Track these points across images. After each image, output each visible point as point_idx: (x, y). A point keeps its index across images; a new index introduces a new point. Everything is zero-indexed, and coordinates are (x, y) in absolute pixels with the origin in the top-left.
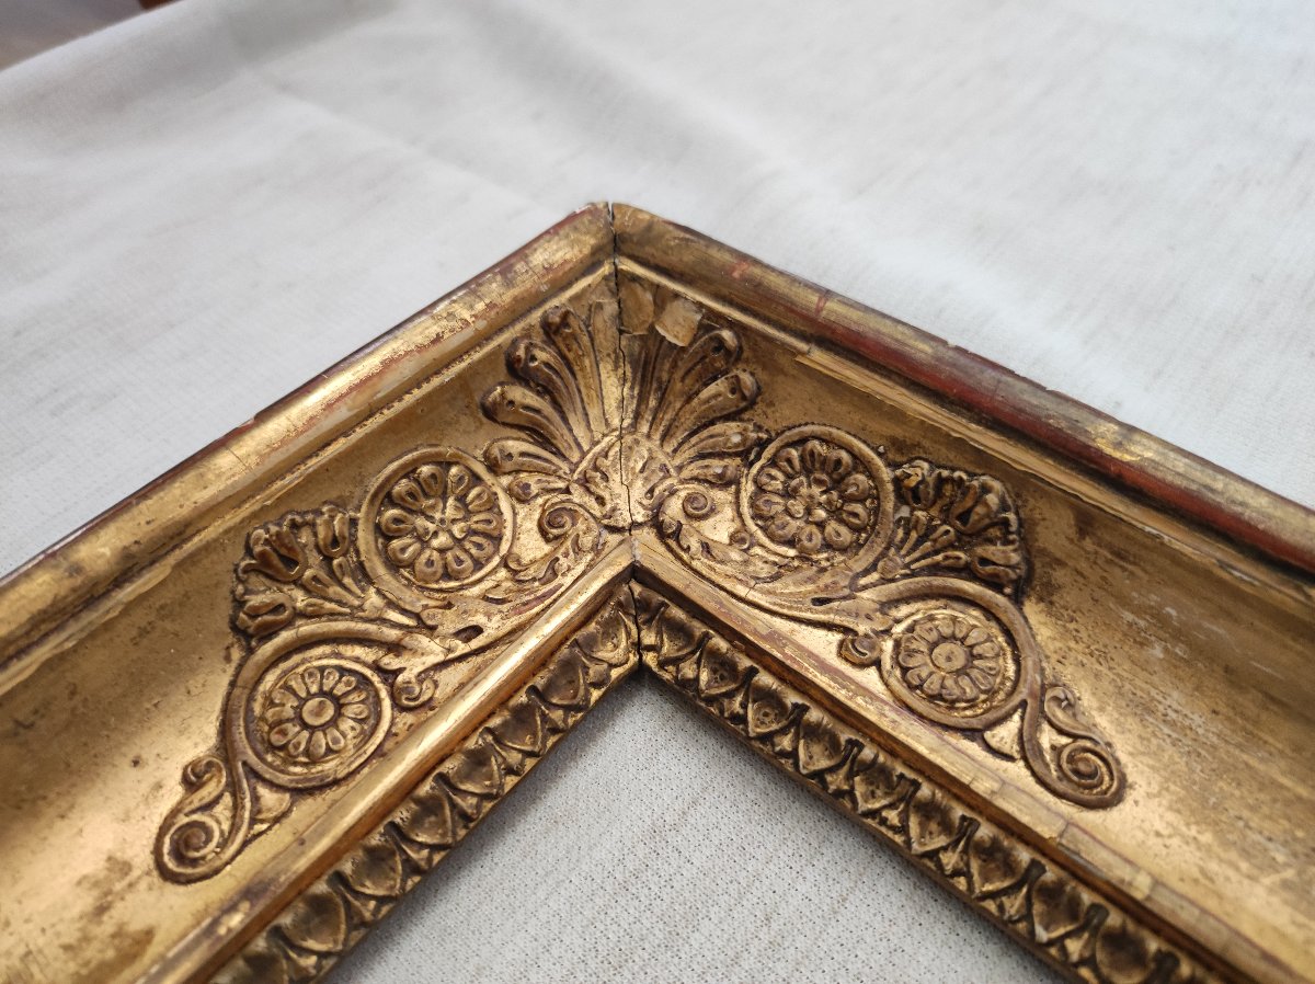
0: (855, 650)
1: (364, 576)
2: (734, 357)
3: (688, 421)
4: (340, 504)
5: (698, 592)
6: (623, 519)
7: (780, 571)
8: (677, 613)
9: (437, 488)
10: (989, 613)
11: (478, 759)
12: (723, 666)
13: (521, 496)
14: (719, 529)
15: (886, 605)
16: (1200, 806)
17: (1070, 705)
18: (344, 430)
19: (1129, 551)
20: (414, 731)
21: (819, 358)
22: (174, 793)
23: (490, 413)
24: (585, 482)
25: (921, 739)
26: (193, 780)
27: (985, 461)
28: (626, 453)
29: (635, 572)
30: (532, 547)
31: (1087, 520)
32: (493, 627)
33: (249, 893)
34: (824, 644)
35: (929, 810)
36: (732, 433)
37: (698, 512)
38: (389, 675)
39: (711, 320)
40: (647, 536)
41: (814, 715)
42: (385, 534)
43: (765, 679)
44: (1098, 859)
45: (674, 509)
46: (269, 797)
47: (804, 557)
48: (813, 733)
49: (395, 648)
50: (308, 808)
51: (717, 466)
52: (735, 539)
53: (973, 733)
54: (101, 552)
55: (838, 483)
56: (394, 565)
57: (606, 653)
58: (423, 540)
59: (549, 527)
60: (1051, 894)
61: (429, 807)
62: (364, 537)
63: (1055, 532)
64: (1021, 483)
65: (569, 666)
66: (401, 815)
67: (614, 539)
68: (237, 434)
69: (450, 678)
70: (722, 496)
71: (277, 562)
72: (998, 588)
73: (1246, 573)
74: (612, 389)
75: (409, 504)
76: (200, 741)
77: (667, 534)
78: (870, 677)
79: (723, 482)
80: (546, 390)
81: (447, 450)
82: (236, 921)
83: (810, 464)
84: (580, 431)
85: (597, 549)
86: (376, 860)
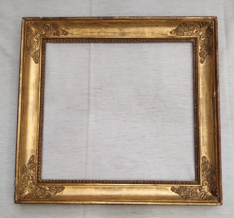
0: (201, 50)
1: (186, 27)
2: (212, 32)
3: (207, 33)
4: (188, 23)
5: (198, 41)
6: (199, 35)
7: (202, 44)
8: (196, 41)
9: (193, 26)
10: (207, 54)
11: (183, 39)
12: (195, 45)
13: (197, 29)
14: (202, 39)
15: (204, 49)
16: (204, 67)
17: (205, 60)
18: (192, 20)
19: (213, 56)
20: (182, 36)
21: (214, 36)
22: (172, 30)
23: (199, 24)
24: (200, 31)
25: (198, 55)
26: (173, 30)
27: (213, 48)
28: (203, 31)
29: (197, 38)
30: (194, 32)
31: (213, 54)
32: (189, 34)
33: (172, 36)
34: (200, 48)
35: (196, 57)
36: (208, 35)
37: (203, 37)
38: (183, 32)
39: (213, 29)
40: (199, 36)
41: (196, 50)
42: (189, 26)
43: (196, 47)
44: (198, 64)
45: (202, 36)
46: (175, 33)
47: (204, 44)
48: (195, 51)
49: (185, 31)
50: (176, 35)
51: (206, 36)
52: (202, 40)
53: (200, 57)
54: (178, 18)
55: (209, 42)
56: (188, 28)
57: (192, 40)
58: (190, 27)
59: (196, 32)
60: (196, 63)
61: (180, 39)
62: (188, 25)
63: (212, 53)
64: (213, 50)
65: (190, 39)
66: (179, 39)
67: (198, 35)
68: (187, 17)
69: (186, 35)
70: (204, 38)
71: (184, 24)
72: (208, 53)
73: (214, 61)
74: (207, 27)
75: (191, 25)
76: (175, 28)
77: (200, 37)
78: (200, 51)
79: (205, 37)
80: (203, 25)
81: (195, 24)
82: (171, 37)
83: (209, 40)
84: (203, 28)
85: (197, 35)
86: (177, 39)
